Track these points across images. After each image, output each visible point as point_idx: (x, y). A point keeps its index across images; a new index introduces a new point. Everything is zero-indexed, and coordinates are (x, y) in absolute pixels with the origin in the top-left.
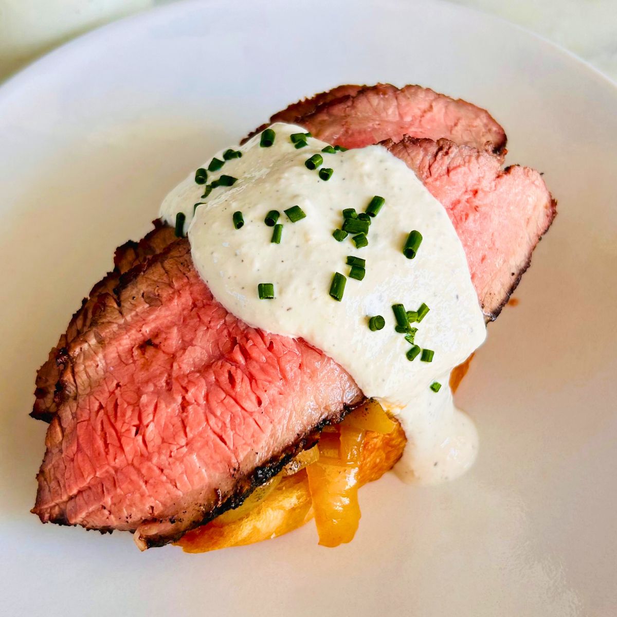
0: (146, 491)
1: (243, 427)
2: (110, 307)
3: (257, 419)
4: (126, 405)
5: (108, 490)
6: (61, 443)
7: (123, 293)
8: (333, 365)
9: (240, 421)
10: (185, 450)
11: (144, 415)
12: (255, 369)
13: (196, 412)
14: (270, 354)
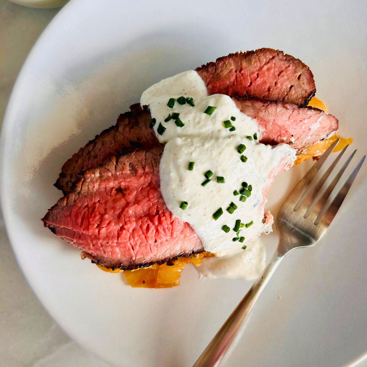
0: (92, 248)
1: (144, 248)
2: (113, 162)
3: (151, 247)
4: (98, 214)
5: (76, 237)
6: (64, 207)
7: (122, 158)
8: (195, 235)
9: (144, 245)
10: (115, 244)
11: (103, 223)
12: (160, 229)
13: (126, 234)
14: (171, 226)
